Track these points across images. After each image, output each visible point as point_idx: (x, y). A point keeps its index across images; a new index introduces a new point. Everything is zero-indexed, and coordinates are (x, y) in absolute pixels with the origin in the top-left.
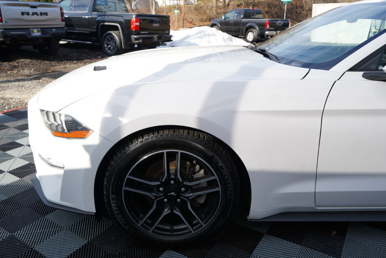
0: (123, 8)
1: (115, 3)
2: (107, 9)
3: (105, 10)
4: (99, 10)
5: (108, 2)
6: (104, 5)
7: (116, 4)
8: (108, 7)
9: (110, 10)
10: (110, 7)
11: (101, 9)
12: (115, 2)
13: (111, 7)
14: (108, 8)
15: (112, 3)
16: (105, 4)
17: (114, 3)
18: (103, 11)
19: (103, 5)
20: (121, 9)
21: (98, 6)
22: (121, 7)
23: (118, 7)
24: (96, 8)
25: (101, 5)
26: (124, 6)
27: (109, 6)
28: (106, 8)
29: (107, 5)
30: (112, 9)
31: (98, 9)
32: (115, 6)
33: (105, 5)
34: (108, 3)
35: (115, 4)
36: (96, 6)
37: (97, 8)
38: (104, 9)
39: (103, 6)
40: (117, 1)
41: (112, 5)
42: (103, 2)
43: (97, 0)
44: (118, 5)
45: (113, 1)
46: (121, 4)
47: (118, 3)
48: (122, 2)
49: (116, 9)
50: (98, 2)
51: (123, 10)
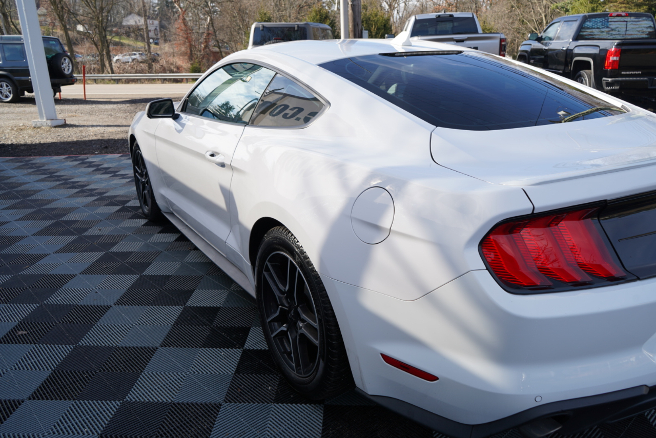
0: (645, 30)
1: (627, 21)
3: (600, 35)
4: (586, 37)
5: (611, 21)
6: (601, 27)
7: (628, 24)
9: (611, 35)
10: (613, 30)
11: (592, 35)
12: (626, 20)
13: (617, 29)
14: (609, 31)
15: (619, 23)
16: (602, 25)
17: (625, 23)
18: (596, 37)
19: (598, 28)
20: (639, 31)
21: (587, 30)
22: (639, 27)
23: (632, 28)
24: (581, 33)
25: (594, 28)
26: (648, 26)
27: (611, 28)
28: (603, 32)
29: (608, 27)
30: (618, 33)
31: (586, 35)
32: (626, 26)
33: (603, 28)
34: (609, 23)
36: (583, 30)
37: (584, 33)
38: (599, 33)
39: (597, 30)
40: (632, 19)
41: (620, 26)
42: (600, 22)
43: (588, 21)
44: (632, 26)
45: (622, 20)
46: (641, 23)
47: (635, 21)
48: (644, 18)
49: (628, 33)
50: (588, 24)
51: (643, 32)
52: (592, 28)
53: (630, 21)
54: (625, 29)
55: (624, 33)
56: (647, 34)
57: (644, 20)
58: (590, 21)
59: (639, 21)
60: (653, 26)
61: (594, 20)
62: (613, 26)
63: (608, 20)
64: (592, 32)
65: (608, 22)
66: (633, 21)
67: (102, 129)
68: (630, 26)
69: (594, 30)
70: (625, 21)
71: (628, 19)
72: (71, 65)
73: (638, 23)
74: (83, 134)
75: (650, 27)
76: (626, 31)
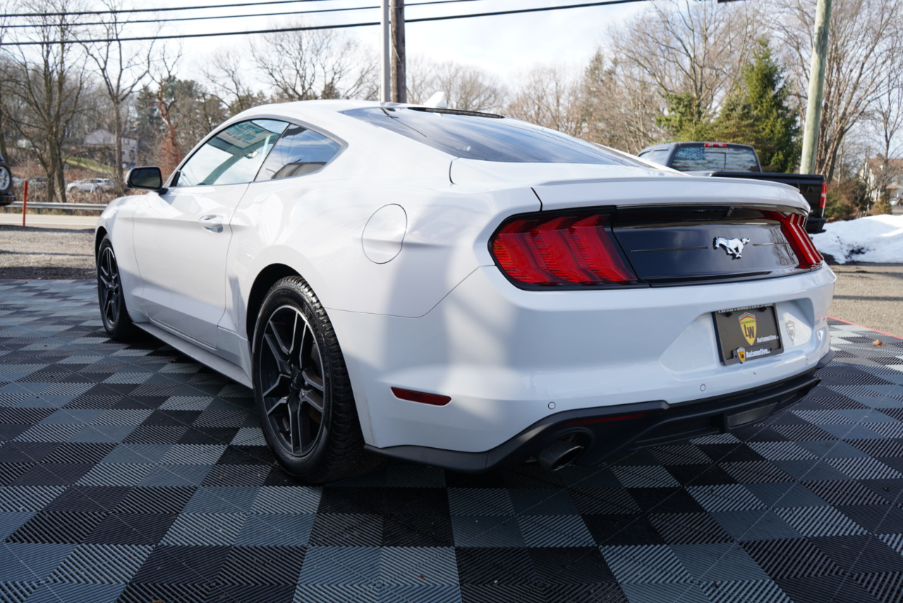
0: (747, 164)
1: (725, 153)
2: (700, 166)
3: (695, 167)
5: (707, 152)
6: (696, 159)
7: (727, 156)
8: (703, 161)
9: (709, 168)
10: (710, 162)
11: (686, 167)
12: (724, 151)
13: (714, 162)
14: (706, 164)
15: (717, 154)
16: (697, 156)
17: (723, 155)
18: (691, 169)
19: (693, 159)
20: (740, 165)
21: (680, 161)
22: (739, 161)
23: (732, 162)
24: (674, 164)
25: (688, 159)
26: (749, 159)
27: (708, 160)
28: (698, 164)
29: (704, 159)
30: (715, 166)
31: (679, 167)
32: (724, 159)
33: (698, 159)
34: (706, 154)
35: (725, 157)
36: (675, 161)
38: (695, 165)
39: (692, 161)
40: (731, 150)
41: (718, 158)
42: (695, 152)
43: (681, 150)
44: (731, 159)
45: (719, 151)
46: (741, 156)
47: (734, 154)
48: (745, 151)
49: (727, 166)
50: (681, 154)
51: (745, 167)
52: (686, 159)
53: (729, 153)
54: (723, 162)
55: (723, 166)
56: (749, 170)
57: (744, 153)
58: (683, 151)
59: (739, 154)
60: (755, 160)
61: (687, 149)
62: (710, 157)
63: (703, 150)
64: (686, 164)
65: (704, 152)
66: (732, 154)
67: (48, 257)
68: (729, 159)
69: (688, 161)
70: (723, 153)
71: (727, 150)
72: (8, 179)
73: (738, 156)
74: (20, 261)
75: (752, 161)
76: (725, 164)
